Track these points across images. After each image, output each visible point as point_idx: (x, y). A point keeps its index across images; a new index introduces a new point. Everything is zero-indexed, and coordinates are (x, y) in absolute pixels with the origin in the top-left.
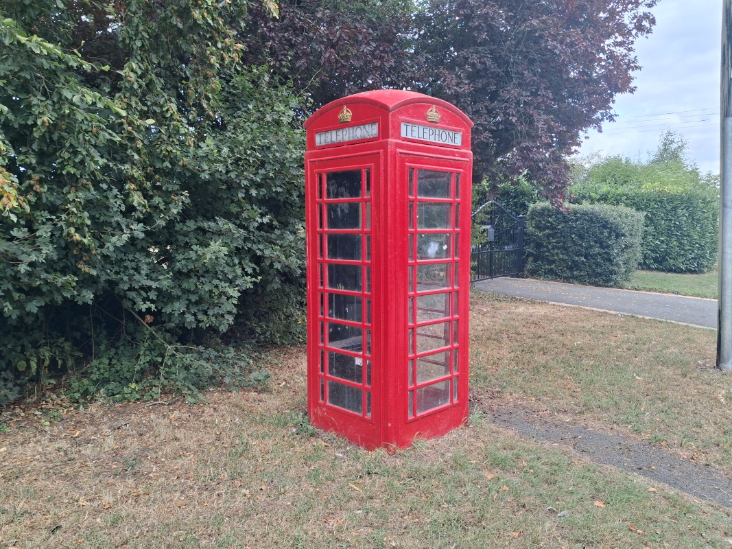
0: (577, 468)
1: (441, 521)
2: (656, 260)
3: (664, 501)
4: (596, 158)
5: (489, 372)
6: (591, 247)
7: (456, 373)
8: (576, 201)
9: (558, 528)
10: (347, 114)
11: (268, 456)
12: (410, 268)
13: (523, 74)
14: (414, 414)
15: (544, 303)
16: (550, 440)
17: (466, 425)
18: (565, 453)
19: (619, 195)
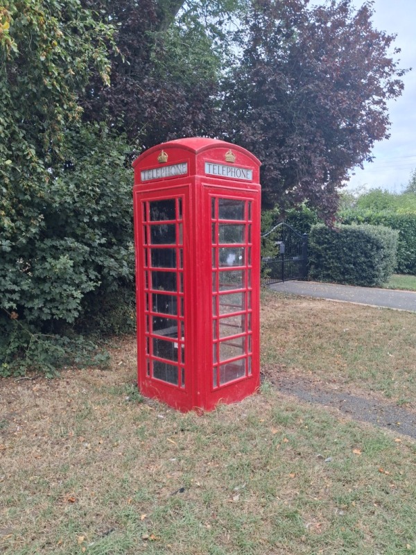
0: (342, 424)
1: (236, 466)
2: (407, 266)
3: (406, 449)
4: (363, 190)
5: (278, 353)
6: (358, 257)
7: (250, 353)
8: (347, 222)
9: (326, 470)
10: (164, 156)
11: (106, 418)
12: (213, 274)
13: (303, 126)
14: (218, 385)
15: (322, 300)
16: (322, 403)
17: (259, 392)
18: (333, 413)
19: (379, 217)
